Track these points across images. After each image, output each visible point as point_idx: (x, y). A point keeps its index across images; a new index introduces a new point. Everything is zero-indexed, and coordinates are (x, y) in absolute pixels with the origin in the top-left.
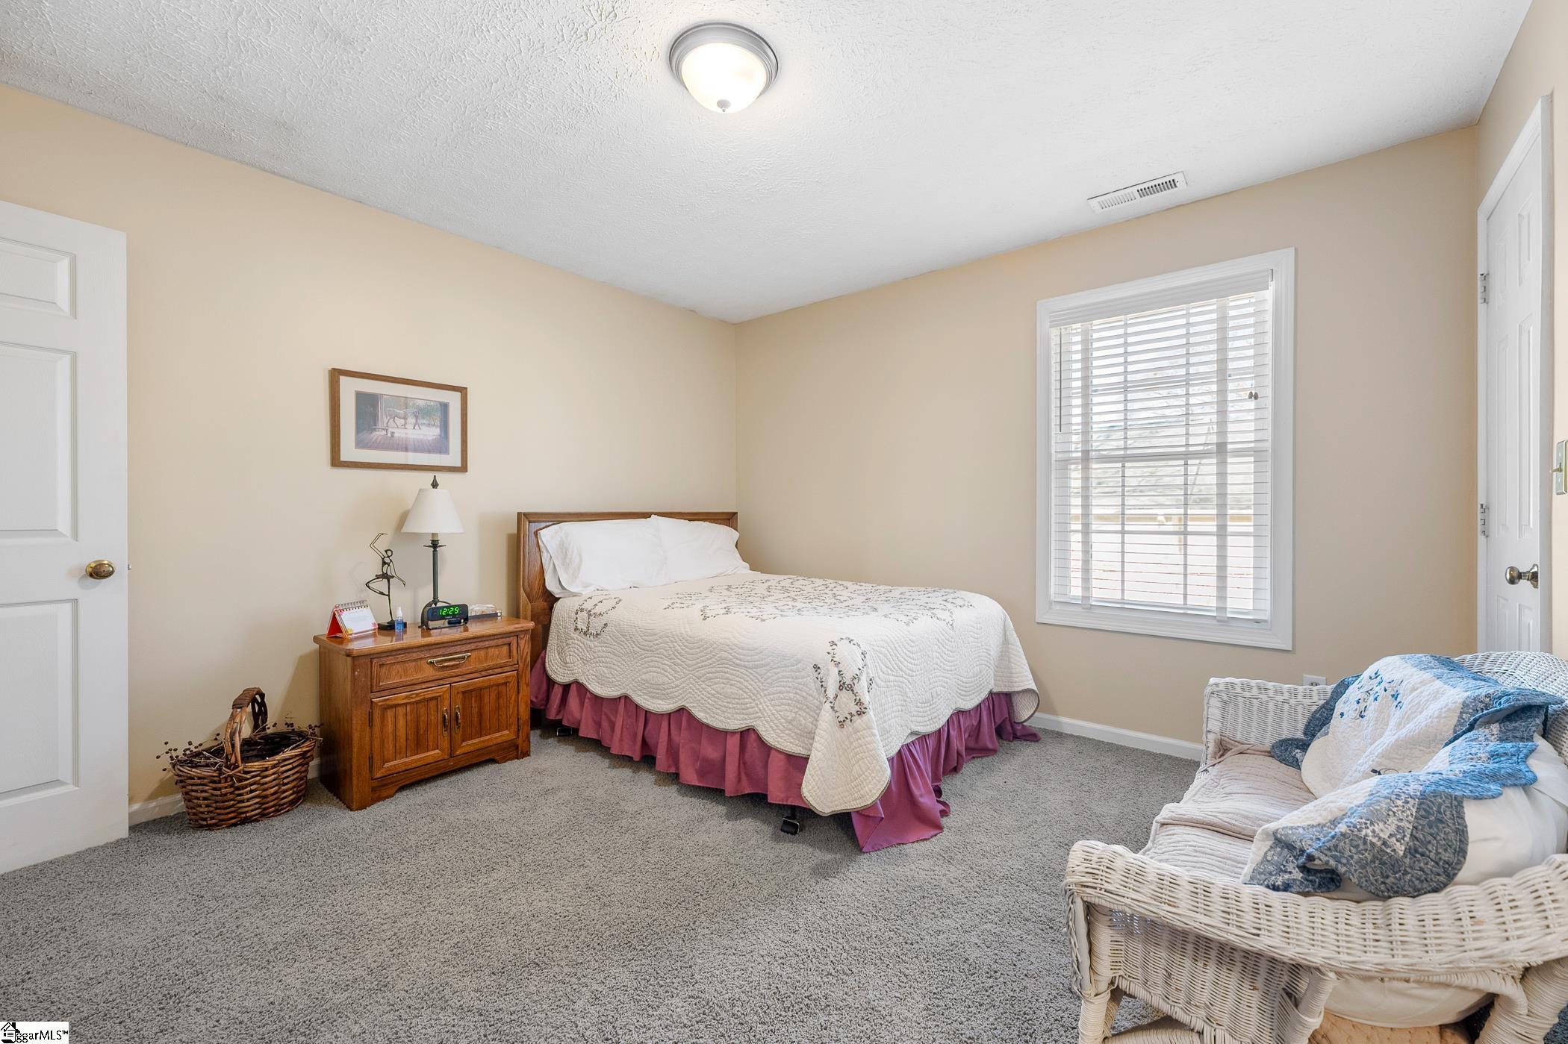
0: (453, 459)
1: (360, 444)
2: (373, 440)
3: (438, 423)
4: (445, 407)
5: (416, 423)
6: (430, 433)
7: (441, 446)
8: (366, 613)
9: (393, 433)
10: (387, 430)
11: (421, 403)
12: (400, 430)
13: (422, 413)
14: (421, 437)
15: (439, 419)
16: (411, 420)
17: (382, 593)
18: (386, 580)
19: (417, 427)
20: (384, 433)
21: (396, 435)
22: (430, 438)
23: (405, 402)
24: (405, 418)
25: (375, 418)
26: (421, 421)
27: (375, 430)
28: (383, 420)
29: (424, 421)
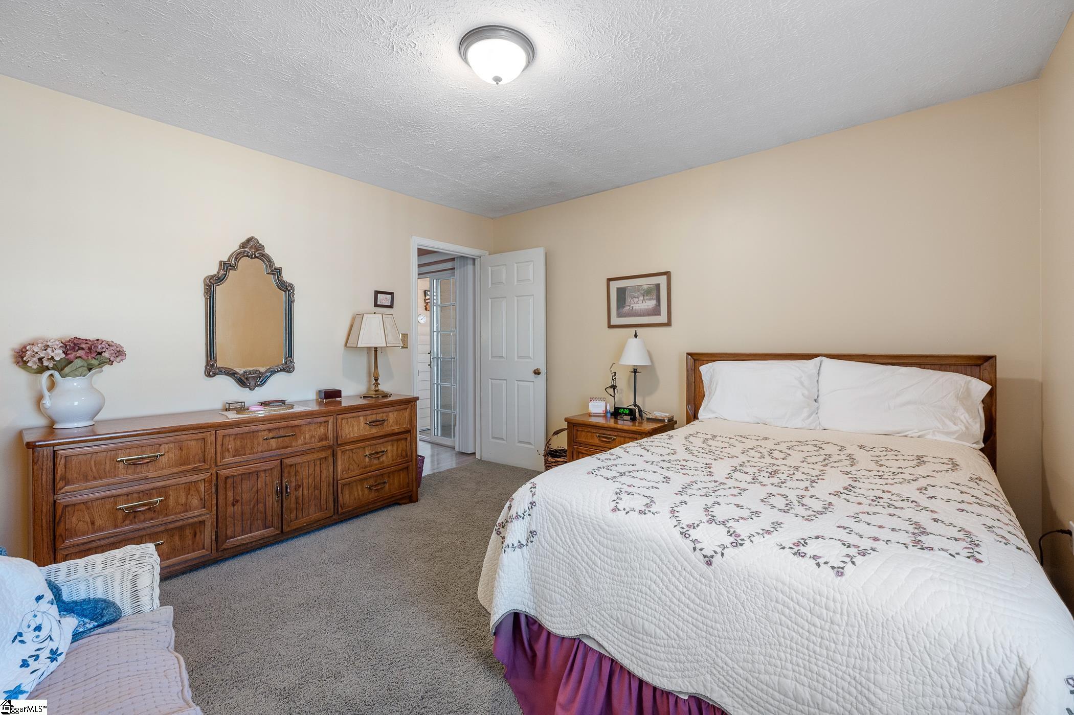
0: (663, 318)
1: (619, 315)
2: (624, 312)
3: (655, 297)
4: (658, 286)
5: (644, 299)
6: (651, 304)
7: (656, 311)
8: (603, 404)
9: (633, 307)
10: (630, 306)
11: (645, 287)
12: (636, 305)
13: (648, 292)
14: (646, 307)
15: (655, 294)
16: (641, 298)
17: (611, 395)
18: (612, 389)
19: (644, 302)
20: (629, 307)
21: (634, 308)
22: (651, 307)
23: (637, 288)
24: (638, 298)
25: (625, 299)
26: (646, 298)
27: (625, 307)
28: (628, 300)
29: (647, 298)
